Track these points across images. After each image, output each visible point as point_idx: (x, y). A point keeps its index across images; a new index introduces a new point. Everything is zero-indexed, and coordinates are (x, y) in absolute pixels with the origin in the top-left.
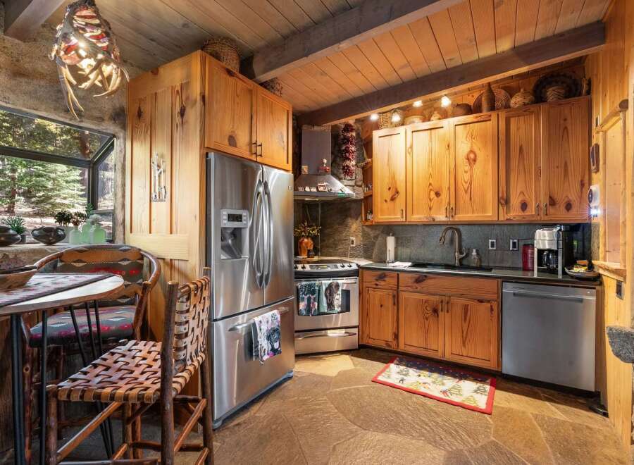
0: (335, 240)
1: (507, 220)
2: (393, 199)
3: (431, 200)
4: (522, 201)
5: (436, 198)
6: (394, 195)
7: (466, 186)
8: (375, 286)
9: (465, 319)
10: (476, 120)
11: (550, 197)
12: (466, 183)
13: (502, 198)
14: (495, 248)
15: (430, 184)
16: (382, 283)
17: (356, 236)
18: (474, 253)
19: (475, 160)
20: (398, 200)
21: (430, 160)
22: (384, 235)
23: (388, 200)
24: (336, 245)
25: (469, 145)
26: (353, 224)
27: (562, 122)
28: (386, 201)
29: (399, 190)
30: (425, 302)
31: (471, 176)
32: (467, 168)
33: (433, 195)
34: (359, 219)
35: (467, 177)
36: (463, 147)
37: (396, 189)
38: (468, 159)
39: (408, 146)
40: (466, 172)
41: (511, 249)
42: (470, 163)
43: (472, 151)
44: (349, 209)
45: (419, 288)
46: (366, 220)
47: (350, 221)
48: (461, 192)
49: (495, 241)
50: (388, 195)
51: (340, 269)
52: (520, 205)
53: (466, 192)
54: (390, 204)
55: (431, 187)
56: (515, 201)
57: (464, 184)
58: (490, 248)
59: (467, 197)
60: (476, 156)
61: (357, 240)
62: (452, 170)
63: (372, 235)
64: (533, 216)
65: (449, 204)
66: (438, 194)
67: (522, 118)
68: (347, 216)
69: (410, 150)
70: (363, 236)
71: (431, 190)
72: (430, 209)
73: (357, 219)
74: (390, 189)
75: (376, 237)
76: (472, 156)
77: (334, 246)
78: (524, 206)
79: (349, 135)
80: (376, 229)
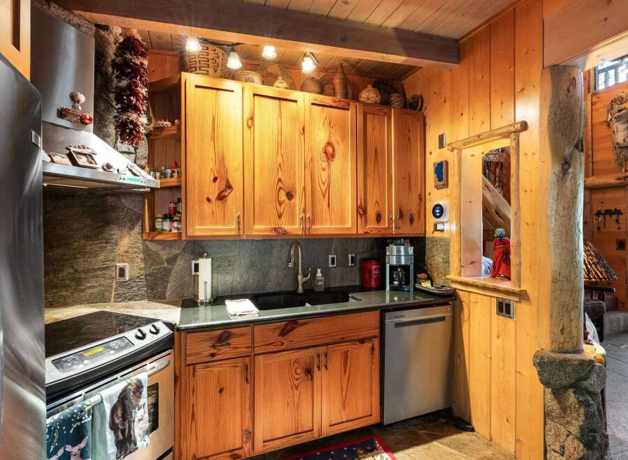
0: (76, 271)
1: (365, 233)
2: (221, 197)
3: (280, 203)
4: (377, 212)
5: (287, 201)
6: (225, 190)
7: (324, 187)
8: (209, 359)
9: (345, 371)
10: (334, 105)
11: (400, 210)
12: (324, 184)
13: (361, 207)
14: (335, 265)
15: (280, 180)
16: (224, 349)
17: (131, 261)
18: (319, 274)
19: (333, 156)
20: (230, 199)
21: (280, 145)
22: (187, 256)
23: (213, 198)
24: (78, 281)
25: (327, 134)
26: (121, 238)
27: (407, 131)
28: (209, 200)
29: (231, 182)
30: (295, 362)
31: (329, 177)
32: (324, 164)
33: (283, 196)
34: (137, 229)
35: (324, 175)
36: (320, 136)
37: (228, 181)
38: (325, 152)
39: (247, 115)
40: (324, 170)
41: (350, 264)
42: (328, 159)
43: (329, 144)
44: (115, 208)
45: (286, 342)
46: (153, 228)
47: (115, 232)
48: (319, 194)
49: (335, 256)
50: (213, 190)
51: (139, 345)
52: (375, 216)
53: (324, 196)
54: (216, 205)
55: (280, 185)
56: (371, 213)
57: (322, 186)
58: (330, 266)
59: (325, 203)
60: (334, 151)
61: (132, 268)
62: (308, 165)
63: (165, 257)
64: (385, 229)
65: (305, 211)
66: (290, 196)
67: (376, 117)
68: (107, 223)
69: (250, 122)
70: (145, 260)
71: (280, 188)
72: (280, 217)
73: (131, 229)
74: (215, 179)
75: (172, 260)
76: (330, 150)
77: (73, 284)
78: (379, 218)
79: (138, 62)
80: (172, 247)
